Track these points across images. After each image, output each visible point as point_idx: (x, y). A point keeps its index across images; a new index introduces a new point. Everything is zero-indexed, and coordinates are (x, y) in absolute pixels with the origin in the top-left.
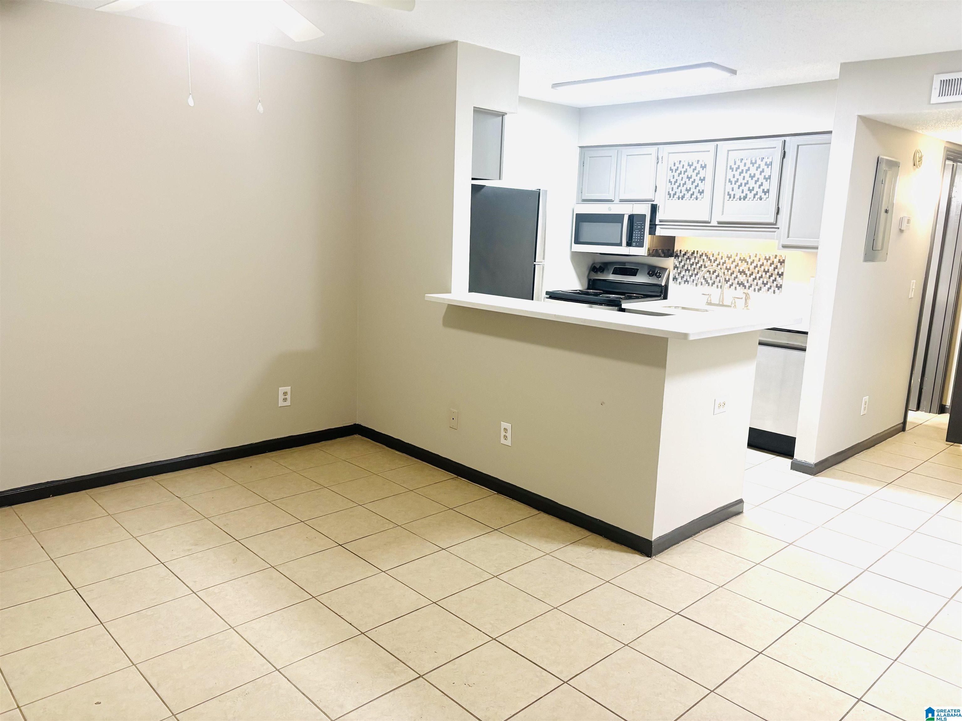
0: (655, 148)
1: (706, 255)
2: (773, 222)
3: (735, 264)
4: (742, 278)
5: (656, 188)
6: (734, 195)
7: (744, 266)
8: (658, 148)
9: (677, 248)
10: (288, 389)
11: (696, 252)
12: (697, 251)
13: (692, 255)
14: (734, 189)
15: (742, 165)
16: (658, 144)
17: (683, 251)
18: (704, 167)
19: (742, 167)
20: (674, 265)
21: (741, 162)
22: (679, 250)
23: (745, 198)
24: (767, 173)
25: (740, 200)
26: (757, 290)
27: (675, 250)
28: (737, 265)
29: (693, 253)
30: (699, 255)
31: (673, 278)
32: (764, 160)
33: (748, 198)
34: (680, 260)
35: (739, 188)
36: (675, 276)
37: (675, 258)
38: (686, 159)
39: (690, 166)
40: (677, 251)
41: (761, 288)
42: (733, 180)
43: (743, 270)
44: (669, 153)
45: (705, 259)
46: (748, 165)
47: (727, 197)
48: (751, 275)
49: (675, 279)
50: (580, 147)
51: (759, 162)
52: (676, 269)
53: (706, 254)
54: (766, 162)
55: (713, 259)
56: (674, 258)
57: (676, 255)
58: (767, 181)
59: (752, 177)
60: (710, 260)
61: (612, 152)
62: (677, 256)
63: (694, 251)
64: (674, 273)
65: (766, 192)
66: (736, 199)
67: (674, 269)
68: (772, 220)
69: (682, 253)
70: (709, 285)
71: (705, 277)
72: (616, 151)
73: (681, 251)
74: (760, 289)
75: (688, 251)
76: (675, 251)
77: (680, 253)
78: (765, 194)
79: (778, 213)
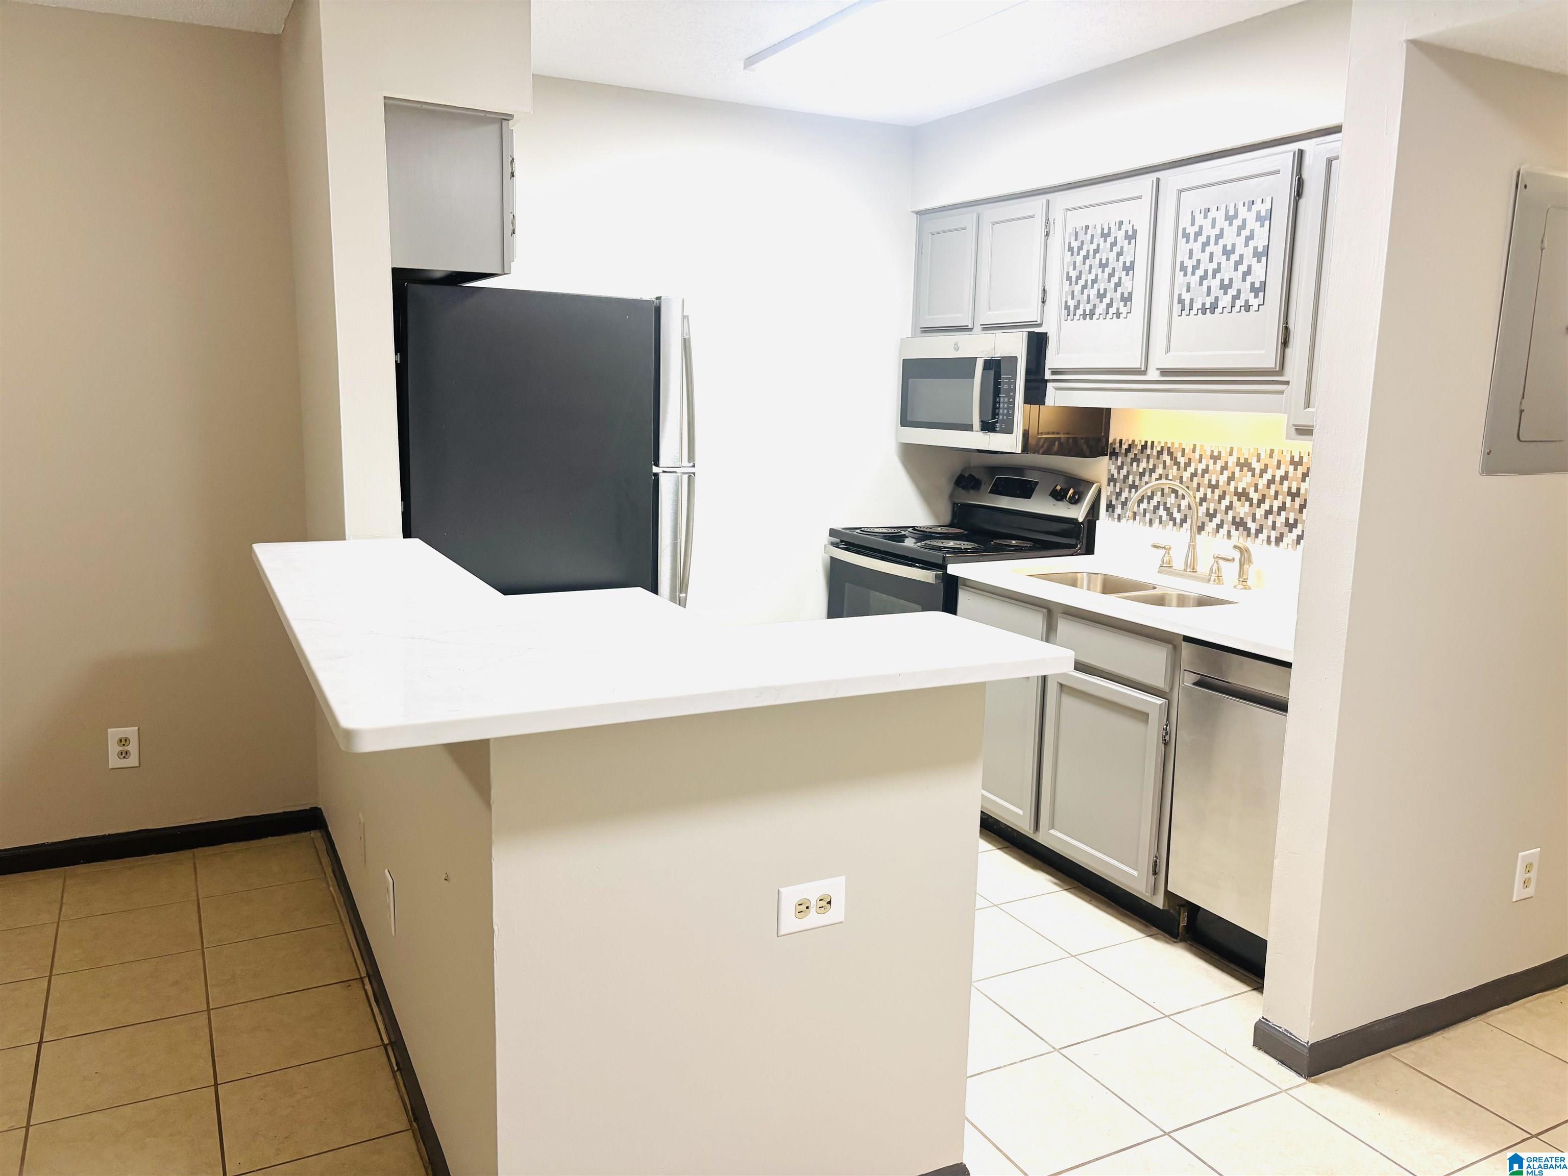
0: (1042, 200)
1: (1170, 453)
2: (1273, 366)
3: (1226, 474)
4: (1243, 509)
5: (1044, 296)
6: (1192, 301)
7: (1244, 481)
8: (1048, 202)
9: (1116, 433)
10: (131, 732)
11: (1149, 444)
12: (1153, 443)
13: (1142, 452)
14: (1192, 285)
15: (1207, 224)
16: (1047, 190)
17: (1126, 443)
18: (1131, 237)
19: (1208, 231)
20: (1109, 474)
21: (1206, 217)
22: (1118, 441)
23: (1214, 307)
24: (1260, 242)
25: (1204, 313)
26: (1273, 539)
27: (1111, 440)
28: (1231, 478)
29: (1144, 447)
30: (1155, 453)
31: (1107, 504)
32: (1255, 208)
33: (1219, 310)
34: (1119, 464)
35: (1201, 284)
36: (1111, 501)
37: (1110, 459)
38: (1098, 219)
39: (1105, 236)
40: (1115, 440)
41: (1282, 534)
42: (1189, 264)
43: (1244, 489)
44: (1067, 210)
45: (1168, 462)
46: (1221, 223)
47: (1177, 307)
48: (1262, 501)
49: (1110, 507)
50: (918, 213)
51: (1243, 212)
52: (1112, 484)
53: (1169, 448)
54: (1259, 212)
55: (1182, 460)
56: (1108, 457)
57: (1112, 451)
58: (1259, 261)
59: (1227, 253)
60: (1177, 464)
61: (968, 218)
62: (1114, 454)
63: (1146, 442)
64: (1109, 494)
65: (1259, 289)
66: (1194, 311)
67: (1109, 485)
68: (1270, 362)
69: (1125, 447)
70: (1175, 524)
71: (1168, 505)
72: (975, 215)
73: (1121, 441)
74: (1279, 540)
75: (1136, 443)
76: (1109, 443)
77: (1121, 446)
78: (1256, 296)
79: (1285, 343)
